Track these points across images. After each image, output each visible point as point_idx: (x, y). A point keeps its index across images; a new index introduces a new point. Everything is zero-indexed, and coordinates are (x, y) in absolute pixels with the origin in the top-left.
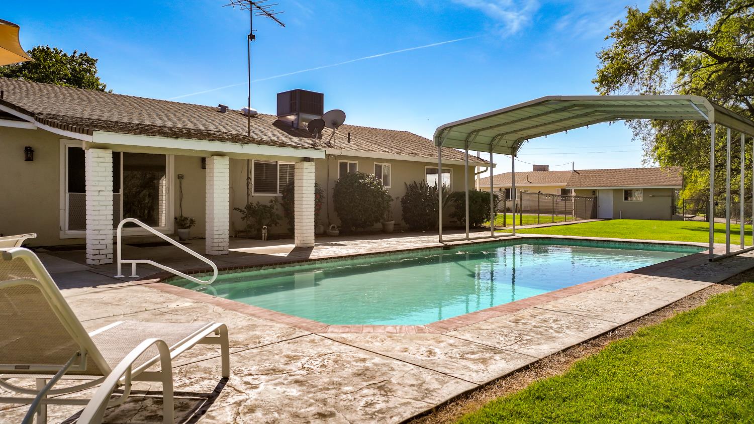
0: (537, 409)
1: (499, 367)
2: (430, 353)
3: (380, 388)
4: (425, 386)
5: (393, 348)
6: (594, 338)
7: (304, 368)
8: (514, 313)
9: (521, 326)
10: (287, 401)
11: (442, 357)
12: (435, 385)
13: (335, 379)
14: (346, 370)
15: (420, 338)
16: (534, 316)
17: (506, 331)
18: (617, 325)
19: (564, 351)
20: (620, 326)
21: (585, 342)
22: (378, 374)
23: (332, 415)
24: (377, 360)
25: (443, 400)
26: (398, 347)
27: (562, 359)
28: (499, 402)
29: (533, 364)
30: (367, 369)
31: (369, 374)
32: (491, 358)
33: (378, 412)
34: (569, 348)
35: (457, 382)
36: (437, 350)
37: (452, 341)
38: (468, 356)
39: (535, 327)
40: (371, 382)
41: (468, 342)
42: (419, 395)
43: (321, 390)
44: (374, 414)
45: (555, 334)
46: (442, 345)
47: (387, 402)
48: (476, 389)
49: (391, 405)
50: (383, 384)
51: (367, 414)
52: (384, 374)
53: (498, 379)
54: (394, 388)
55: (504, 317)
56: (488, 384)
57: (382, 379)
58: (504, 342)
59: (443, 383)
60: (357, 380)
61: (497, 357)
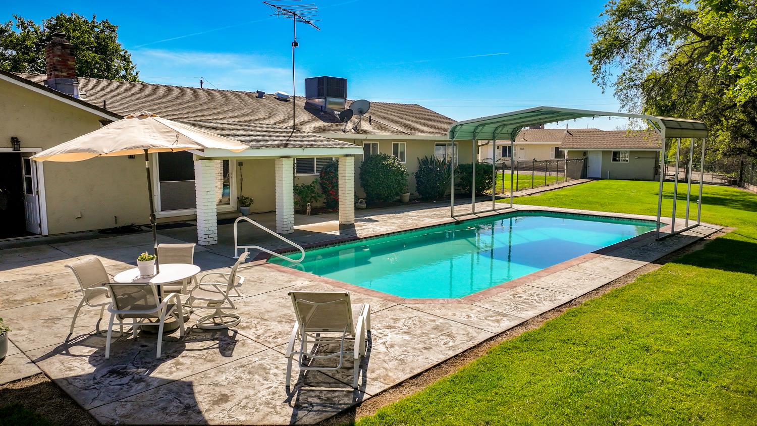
0: (525, 345)
1: (506, 324)
2: (469, 317)
3: (448, 335)
4: (470, 335)
5: (447, 314)
6: (558, 307)
7: (405, 325)
8: (513, 290)
9: (517, 299)
10: (406, 342)
11: (475, 319)
12: (475, 334)
13: (425, 331)
14: (428, 326)
15: (460, 307)
16: (525, 292)
17: (508, 302)
18: (574, 298)
19: (541, 315)
20: (575, 299)
21: (553, 309)
22: (445, 328)
23: (431, 348)
24: (441, 320)
25: (480, 342)
26: (450, 313)
27: (539, 320)
28: (507, 342)
29: (524, 323)
30: (438, 326)
31: (440, 329)
32: (501, 319)
33: (451, 346)
34: (544, 313)
35: (486, 333)
36: (471, 315)
37: (479, 309)
38: (489, 318)
39: (525, 299)
40: (443, 333)
41: (488, 310)
42: (469, 339)
43: (420, 337)
44: (450, 347)
45: (537, 304)
46: (474, 311)
47: (454, 342)
48: (495, 336)
49: (456, 343)
50: (449, 333)
51: (446, 348)
52: (447, 329)
53: (506, 331)
54: (455, 336)
55: (507, 292)
56: (501, 333)
57: (448, 331)
58: (508, 310)
59: (478, 333)
60: (435, 331)
61: (505, 319)
